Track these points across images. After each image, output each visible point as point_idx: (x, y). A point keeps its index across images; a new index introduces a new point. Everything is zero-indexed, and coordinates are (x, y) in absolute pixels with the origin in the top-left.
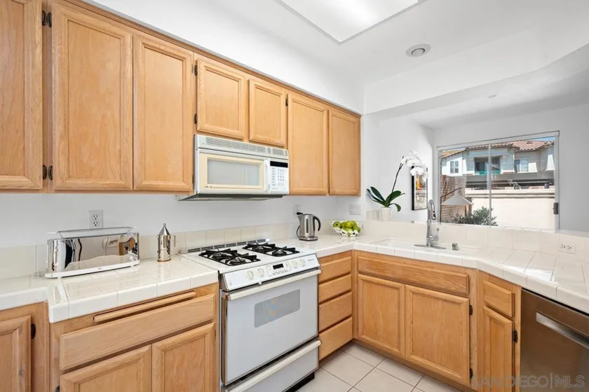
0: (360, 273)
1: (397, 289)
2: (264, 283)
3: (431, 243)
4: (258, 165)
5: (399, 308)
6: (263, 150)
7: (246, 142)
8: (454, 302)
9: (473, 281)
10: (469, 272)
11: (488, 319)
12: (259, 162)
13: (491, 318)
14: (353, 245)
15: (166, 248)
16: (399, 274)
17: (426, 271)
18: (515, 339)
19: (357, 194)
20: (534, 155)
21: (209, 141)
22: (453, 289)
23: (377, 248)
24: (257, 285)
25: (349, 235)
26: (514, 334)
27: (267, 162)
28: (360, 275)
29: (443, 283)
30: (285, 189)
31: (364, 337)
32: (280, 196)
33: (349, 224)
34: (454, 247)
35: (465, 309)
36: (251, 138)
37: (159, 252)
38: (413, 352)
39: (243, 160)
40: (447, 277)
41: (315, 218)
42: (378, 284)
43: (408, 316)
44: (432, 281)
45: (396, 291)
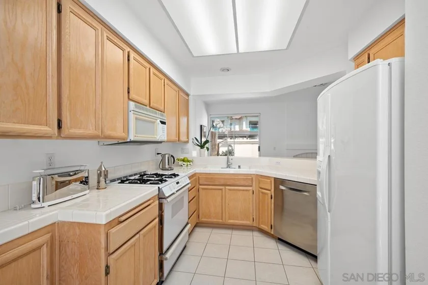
0: (201, 185)
1: (221, 189)
2: (177, 191)
3: (229, 166)
4: (154, 122)
5: (222, 200)
6: (156, 113)
7: (148, 108)
8: (247, 190)
9: (254, 179)
10: (252, 176)
11: (261, 194)
12: (154, 120)
13: (262, 193)
14: (195, 171)
15: (104, 180)
16: (222, 182)
17: (235, 178)
18: (271, 198)
19: (188, 142)
20: (238, 121)
21: (136, 107)
22: (247, 184)
23: (210, 170)
24: (173, 194)
25: (187, 165)
26: (271, 196)
27: (159, 121)
28: (200, 186)
29: (242, 183)
30: (164, 138)
31: (203, 219)
32: (161, 142)
33: (186, 159)
34: (239, 167)
35: (251, 192)
36: (151, 106)
37: (99, 182)
38: (229, 219)
39: (147, 119)
40: (244, 179)
41: (172, 156)
42: (211, 189)
43: (227, 202)
44: (238, 183)
45: (220, 191)
